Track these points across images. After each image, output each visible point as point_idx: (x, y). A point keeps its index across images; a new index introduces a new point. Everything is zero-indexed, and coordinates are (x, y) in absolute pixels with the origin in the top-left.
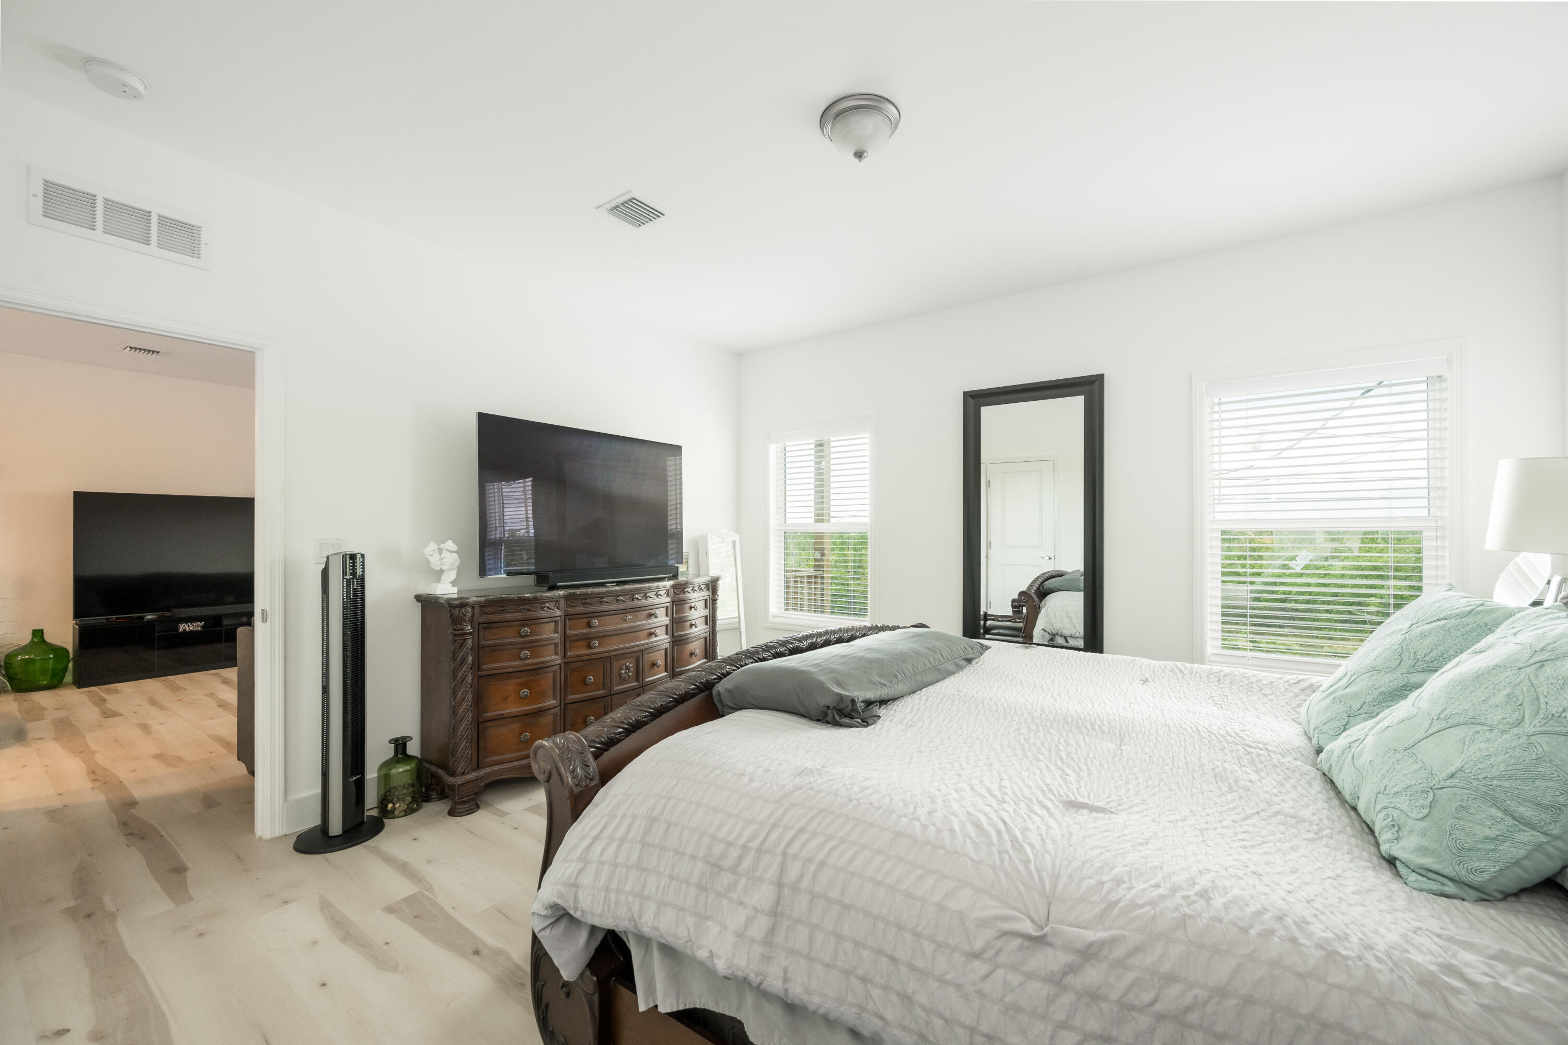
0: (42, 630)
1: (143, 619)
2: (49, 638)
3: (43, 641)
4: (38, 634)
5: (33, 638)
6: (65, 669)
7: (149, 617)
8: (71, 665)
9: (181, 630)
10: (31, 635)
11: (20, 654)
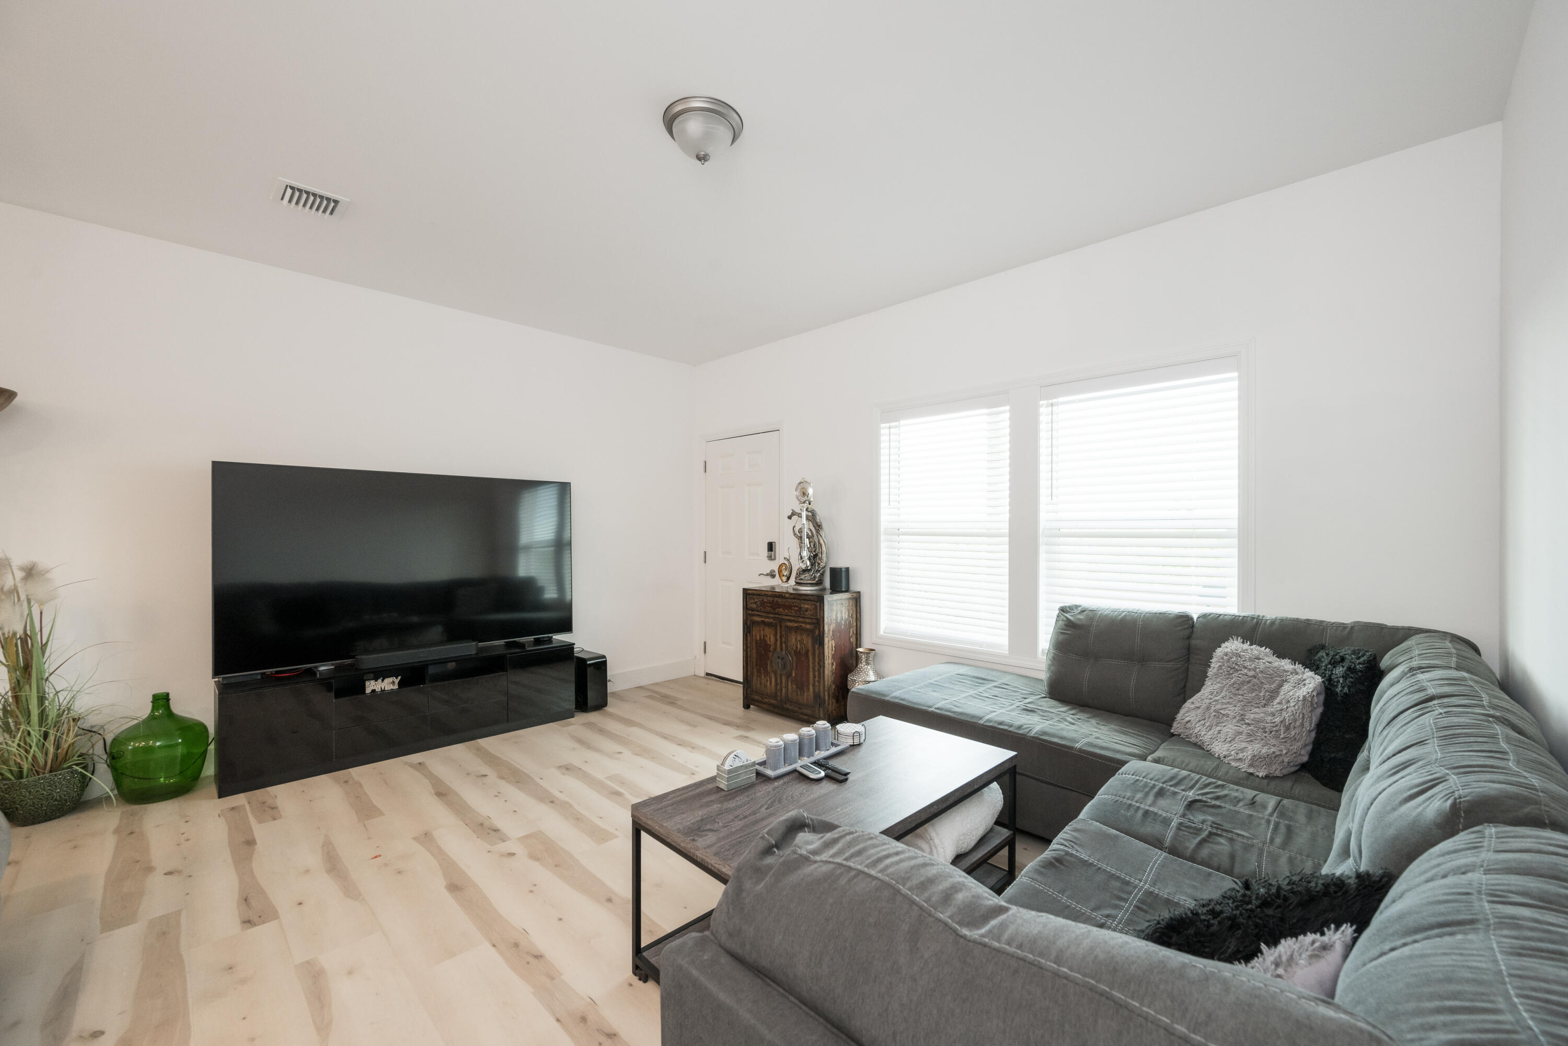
0: (168, 694)
1: (315, 674)
2: (179, 708)
3: (170, 714)
4: (162, 701)
5: (153, 711)
6: (204, 754)
7: (322, 668)
8: (212, 747)
9: (368, 691)
10: (151, 704)
11: (134, 739)
